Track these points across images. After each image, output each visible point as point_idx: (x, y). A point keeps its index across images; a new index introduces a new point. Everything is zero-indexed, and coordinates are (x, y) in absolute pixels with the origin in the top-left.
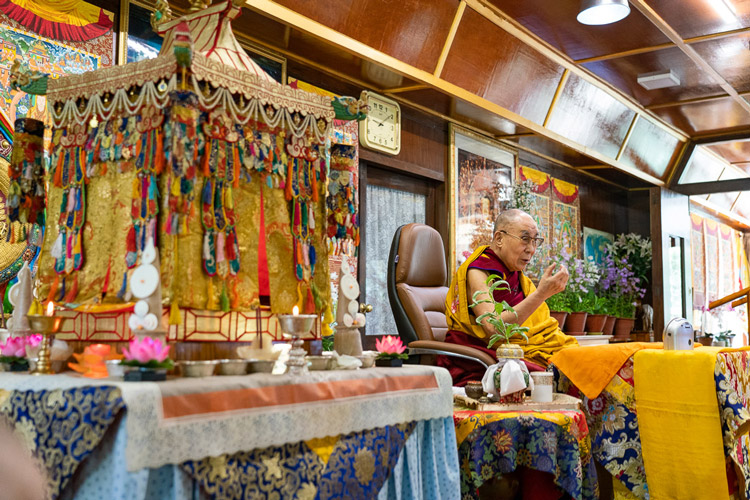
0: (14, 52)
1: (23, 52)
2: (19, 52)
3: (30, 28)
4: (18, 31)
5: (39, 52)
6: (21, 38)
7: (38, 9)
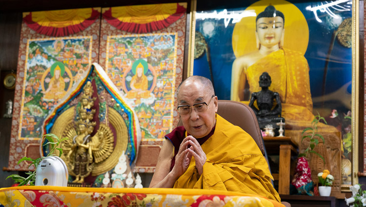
0: (124, 48)
1: (129, 46)
2: (126, 47)
3: (134, 32)
4: (127, 36)
5: (138, 44)
6: (128, 39)
7: (137, 19)
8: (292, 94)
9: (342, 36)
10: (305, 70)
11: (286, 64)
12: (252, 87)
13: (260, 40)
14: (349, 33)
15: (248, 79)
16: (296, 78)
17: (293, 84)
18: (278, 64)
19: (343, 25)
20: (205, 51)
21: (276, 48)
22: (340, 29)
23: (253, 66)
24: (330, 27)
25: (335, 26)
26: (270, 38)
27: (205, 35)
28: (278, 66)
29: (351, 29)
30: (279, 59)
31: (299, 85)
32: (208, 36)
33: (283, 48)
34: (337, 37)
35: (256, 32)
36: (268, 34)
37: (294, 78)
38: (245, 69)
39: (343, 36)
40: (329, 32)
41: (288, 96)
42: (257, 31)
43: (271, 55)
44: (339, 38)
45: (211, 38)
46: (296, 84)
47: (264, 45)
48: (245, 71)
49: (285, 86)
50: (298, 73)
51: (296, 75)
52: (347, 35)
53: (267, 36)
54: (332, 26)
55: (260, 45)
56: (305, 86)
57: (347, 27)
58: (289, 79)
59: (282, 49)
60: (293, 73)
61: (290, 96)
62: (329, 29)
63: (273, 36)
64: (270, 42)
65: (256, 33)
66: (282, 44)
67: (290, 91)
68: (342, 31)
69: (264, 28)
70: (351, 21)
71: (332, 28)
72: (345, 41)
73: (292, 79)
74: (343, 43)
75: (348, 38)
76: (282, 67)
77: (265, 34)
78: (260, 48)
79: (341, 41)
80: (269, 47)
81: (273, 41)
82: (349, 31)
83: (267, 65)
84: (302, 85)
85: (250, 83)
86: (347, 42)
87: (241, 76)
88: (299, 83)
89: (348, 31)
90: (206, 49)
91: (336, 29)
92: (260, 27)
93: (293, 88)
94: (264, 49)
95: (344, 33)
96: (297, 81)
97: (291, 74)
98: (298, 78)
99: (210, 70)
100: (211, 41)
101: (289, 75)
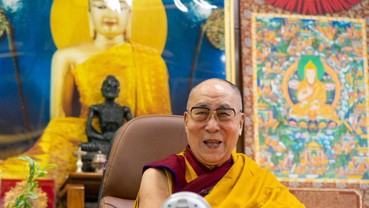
8: (145, 111)
9: (212, 32)
10: (162, 77)
11: (135, 66)
12: (84, 96)
13: (94, 24)
14: (221, 30)
15: (77, 83)
16: (151, 87)
17: (145, 96)
18: (123, 63)
19: (213, 18)
20: (5, 32)
21: (119, 39)
22: (209, 23)
23: (84, 64)
24: (196, 18)
25: (203, 17)
26: (110, 24)
27: (6, 7)
28: (124, 67)
29: (224, 24)
30: (125, 57)
31: (155, 99)
32: (10, 10)
33: (131, 41)
34: (205, 33)
35: (88, 12)
36: (107, 18)
37: (148, 87)
38: (72, 67)
39: (214, 32)
40: (195, 25)
41: (139, 113)
42: (90, 10)
43: (113, 50)
44: (208, 35)
45: (15, 13)
46: (150, 97)
47: (102, 34)
48: (73, 71)
49: (134, 97)
50: (153, 80)
51: (150, 83)
52: (219, 32)
53: (106, 20)
54: (198, 16)
55: (95, 33)
56: (164, 100)
57: (218, 21)
58: (140, 89)
59: (129, 42)
60: (146, 80)
61: (142, 113)
62: (195, 21)
63: (114, 21)
64: (110, 30)
65: (89, 15)
66: (129, 35)
67: (142, 106)
68: (212, 25)
69: (100, 8)
70: (223, 13)
71: (199, 20)
72: (216, 40)
73: (144, 88)
74: (214, 43)
75: (220, 36)
76: (129, 70)
77: (103, 17)
78: (95, 38)
79: (211, 39)
80: (110, 37)
81: (114, 28)
82: (222, 26)
83: (106, 64)
84: (158, 99)
85: (81, 90)
86: (218, 42)
87: (66, 78)
88: (154, 95)
89: (220, 27)
90: (8, 30)
91: (204, 21)
92: (95, 6)
93: (146, 102)
94: (101, 41)
95: (215, 29)
96: (152, 92)
97: (143, 81)
98: (154, 88)
99: (14, 65)
100: (15, 18)
101: (139, 82)
